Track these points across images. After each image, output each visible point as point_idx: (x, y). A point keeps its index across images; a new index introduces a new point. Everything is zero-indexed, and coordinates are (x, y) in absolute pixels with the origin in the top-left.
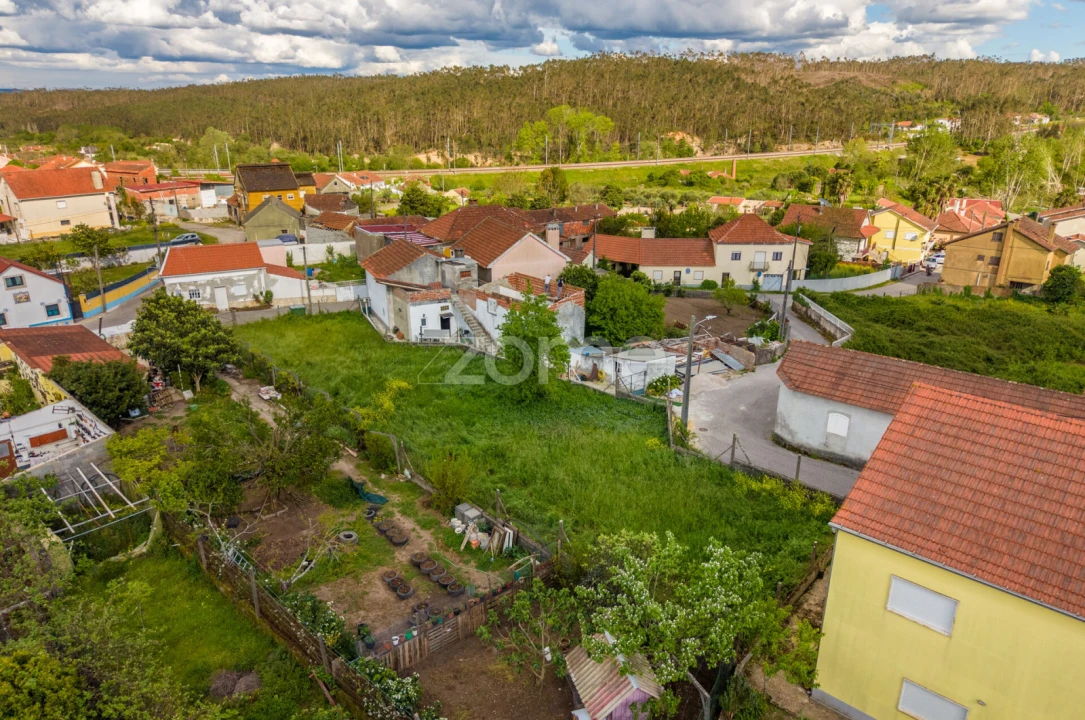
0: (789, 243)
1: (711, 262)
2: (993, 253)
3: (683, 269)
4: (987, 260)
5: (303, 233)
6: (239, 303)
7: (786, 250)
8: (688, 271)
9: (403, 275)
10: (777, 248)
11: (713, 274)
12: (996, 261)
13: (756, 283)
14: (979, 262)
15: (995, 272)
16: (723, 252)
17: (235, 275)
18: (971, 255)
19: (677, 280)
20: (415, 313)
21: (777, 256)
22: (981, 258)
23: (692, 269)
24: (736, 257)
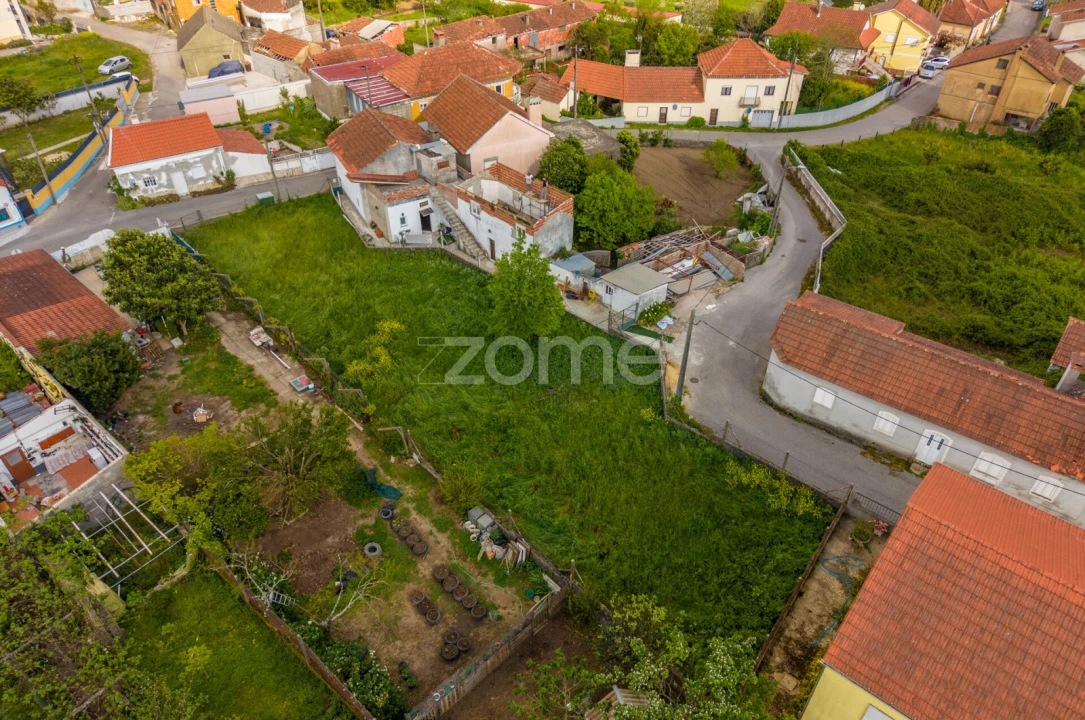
0: (784, 76)
1: (700, 98)
2: (996, 82)
3: (670, 105)
4: (988, 88)
5: (248, 59)
6: (200, 186)
7: (780, 84)
8: (675, 108)
9: (377, 168)
10: (770, 82)
11: (701, 111)
12: (996, 91)
13: (745, 120)
14: (979, 91)
15: (994, 103)
16: (713, 86)
17: (190, 157)
18: (971, 82)
19: (663, 117)
20: (393, 213)
21: (770, 91)
22: (981, 86)
23: (679, 105)
24: (726, 91)
